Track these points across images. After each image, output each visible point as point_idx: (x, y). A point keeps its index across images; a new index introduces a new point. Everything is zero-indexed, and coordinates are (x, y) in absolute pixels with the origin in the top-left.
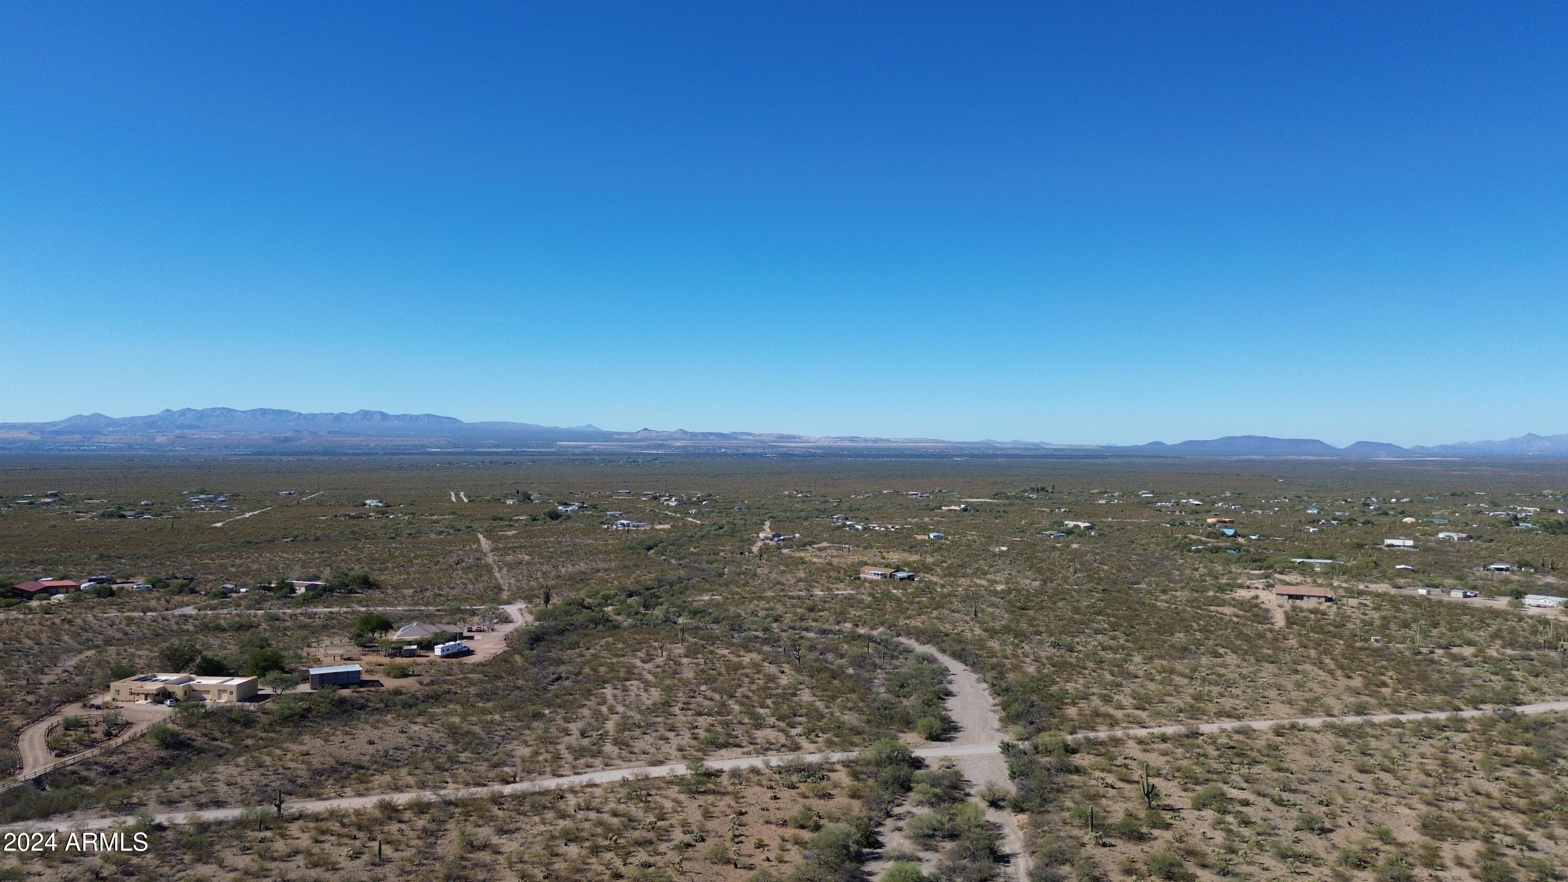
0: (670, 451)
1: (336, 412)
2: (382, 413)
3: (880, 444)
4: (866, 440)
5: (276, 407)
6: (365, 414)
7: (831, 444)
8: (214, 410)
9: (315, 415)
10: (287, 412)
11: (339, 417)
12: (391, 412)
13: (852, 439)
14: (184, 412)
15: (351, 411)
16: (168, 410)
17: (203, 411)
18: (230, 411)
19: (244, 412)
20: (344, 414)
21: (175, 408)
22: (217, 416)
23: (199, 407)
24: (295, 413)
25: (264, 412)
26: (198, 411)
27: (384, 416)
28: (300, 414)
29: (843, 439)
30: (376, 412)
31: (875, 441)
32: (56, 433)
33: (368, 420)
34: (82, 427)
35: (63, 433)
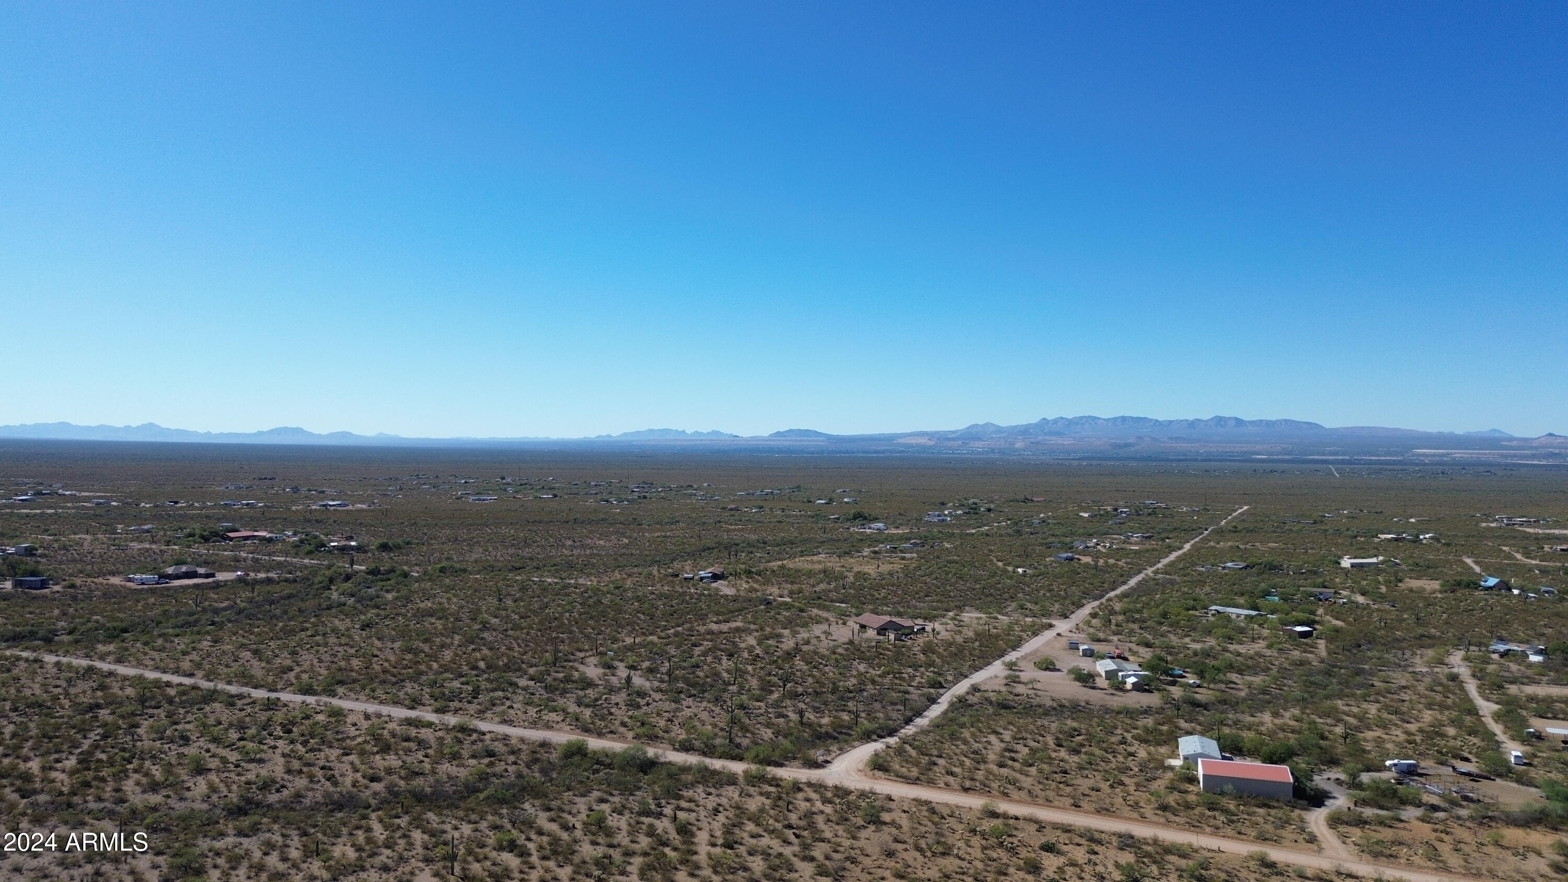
1: (1191, 418)
2: (1236, 419)
5: (1135, 414)
6: (1220, 421)
8: (1081, 418)
9: (1170, 422)
10: (1145, 419)
11: (1193, 424)
12: (1246, 417)
14: (1055, 421)
16: (1044, 419)
17: (1071, 420)
18: (1095, 418)
19: (1108, 420)
20: (1199, 420)
21: (1050, 417)
22: (1083, 424)
23: (1070, 417)
24: (1151, 420)
25: (1124, 419)
26: (1067, 420)
27: (1239, 422)
28: (1156, 421)
30: (1230, 418)
32: (948, 439)
33: (1222, 426)
34: (972, 434)
35: (954, 439)
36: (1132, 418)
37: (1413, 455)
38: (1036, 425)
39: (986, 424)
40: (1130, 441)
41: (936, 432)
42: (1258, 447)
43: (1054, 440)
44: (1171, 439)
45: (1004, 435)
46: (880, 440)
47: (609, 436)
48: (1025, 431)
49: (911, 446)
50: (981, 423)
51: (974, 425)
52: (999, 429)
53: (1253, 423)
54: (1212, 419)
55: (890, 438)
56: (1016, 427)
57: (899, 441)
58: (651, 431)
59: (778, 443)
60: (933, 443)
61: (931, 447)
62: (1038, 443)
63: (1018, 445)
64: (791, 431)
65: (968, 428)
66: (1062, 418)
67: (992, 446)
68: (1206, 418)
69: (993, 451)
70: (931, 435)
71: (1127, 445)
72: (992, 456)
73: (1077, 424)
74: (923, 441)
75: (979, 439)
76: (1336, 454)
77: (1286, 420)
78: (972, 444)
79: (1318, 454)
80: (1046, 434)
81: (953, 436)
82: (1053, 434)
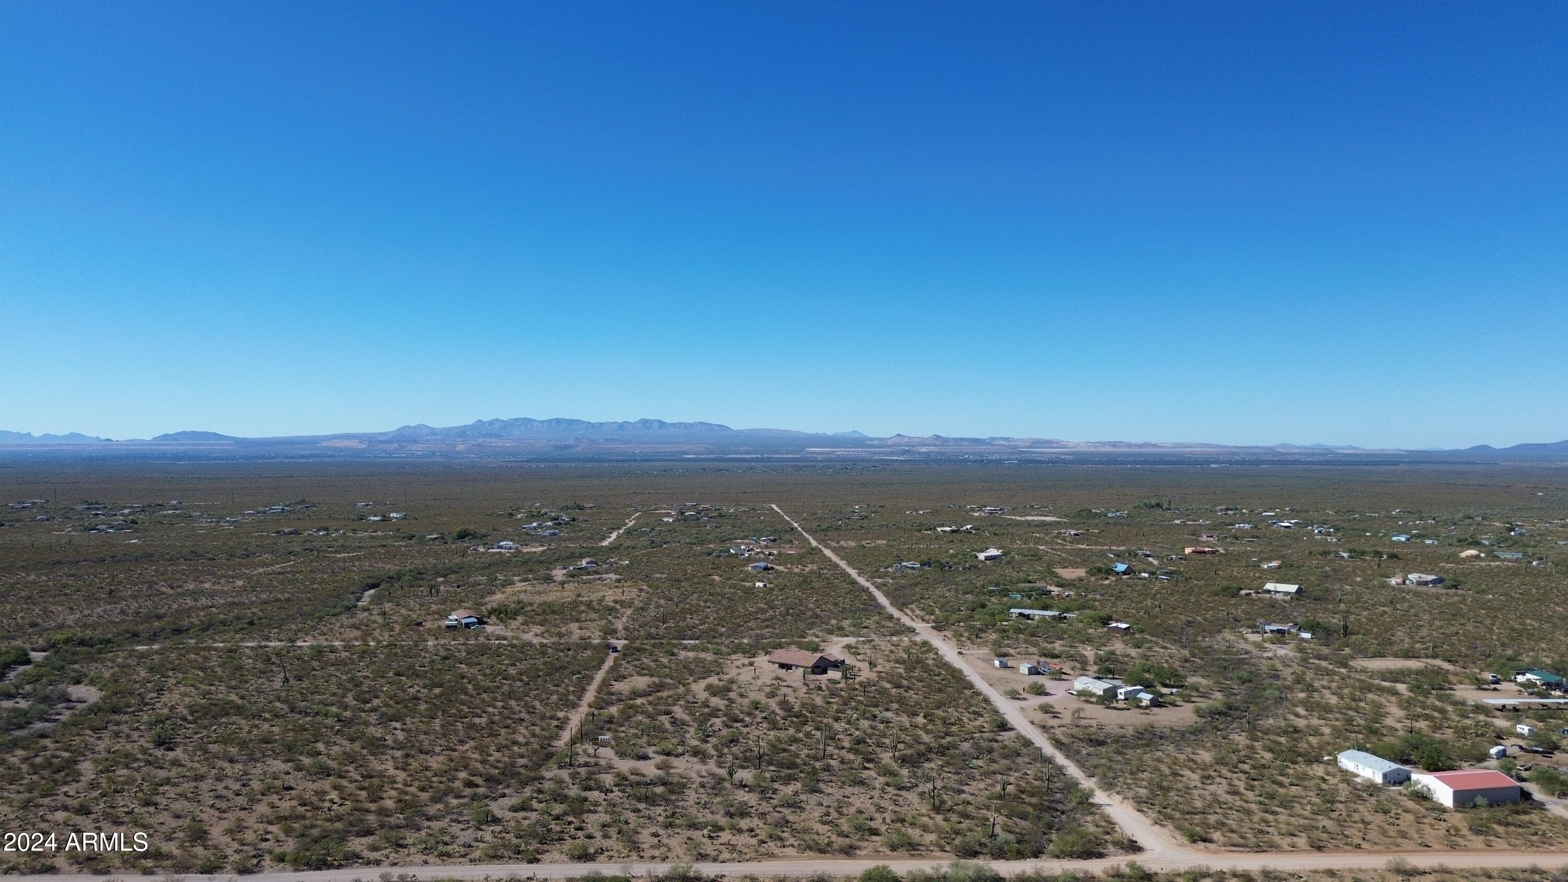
1: (620, 421)
2: (659, 421)
3: (1145, 450)
4: (1129, 445)
5: (568, 417)
6: (645, 423)
7: (1091, 449)
8: (517, 420)
9: (602, 424)
10: (577, 422)
11: (622, 426)
12: (668, 421)
13: (1115, 444)
14: (492, 423)
15: (633, 419)
16: (480, 421)
17: (507, 421)
18: (530, 420)
19: (542, 422)
20: (628, 422)
21: (486, 418)
22: (519, 426)
23: (505, 419)
24: (584, 422)
25: (558, 421)
26: (504, 421)
27: (662, 424)
28: (589, 423)
29: (1104, 444)
30: (654, 421)
31: (1139, 446)
32: (381, 442)
33: (648, 428)
34: (405, 436)
35: (386, 442)
36: (566, 420)
37: (807, 453)
38: (472, 426)
39: (418, 426)
40: (568, 443)
41: (365, 435)
42: (685, 448)
43: (493, 442)
44: (607, 440)
45: (439, 437)
46: (300, 443)
48: (462, 433)
49: (339, 449)
50: (413, 424)
51: (405, 427)
52: (433, 432)
53: (674, 425)
54: (638, 422)
55: (313, 441)
56: (450, 429)
57: (325, 444)
59: (170, 448)
60: (363, 446)
61: (364, 451)
62: (479, 445)
63: (459, 448)
65: (399, 429)
66: (497, 420)
67: (432, 449)
68: (633, 421)
69: (433, 453)
70: (360, 437)
71: (567, 447)
72: (435, 459)
73: (513, 426)
74: (353, 444)
75: (416, 442)
76: (749, 453)
77: (701, 423)
78: (409, 447)
79: (736, 454)
80: (484, 436)
81: (384, 438)
82: (491, 435)
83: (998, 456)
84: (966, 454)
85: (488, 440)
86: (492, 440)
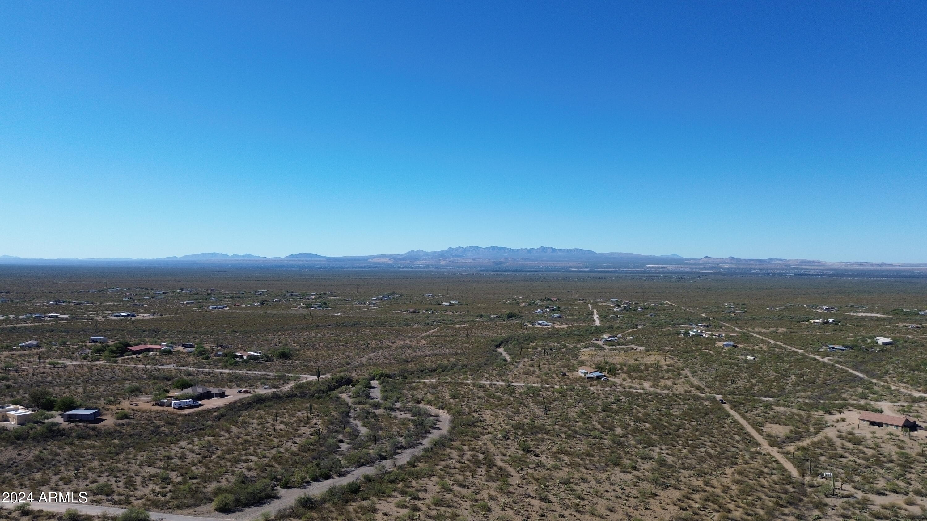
0: (718, 271)
1: (529, 248)
2: (552, 248)
4: (872, 265)
5: (499, 246)
6: (543, 249)
7: (844, 267)
8: (470, 247)
9: (518, 250)
10: (504, 248)
11: (530, 251)
12: (557, 247)
13: (861, 264)
14: (457, 249)
15: (536, 247)
16: (450, 248)
18: (478, 248)
19: (484, 248)
20: (533, 249)
21: (454, 247)
22: (472, 251)
23: (464, 247)
24: (508, 249)
25: (493, 248)
26: (463, 248)
27: (553, 250)
28: (511, 249)
29: (853, 263)
30: (548, 248)
31: (881, 265)
32: (400, 260)
33: (545, 252)
34: (413, 256)
35: (403, 259)
36: (498, 248)
37: (648, 268)
38: (447, 251)
39: (418, 251)
40: (501, 260)
41: (391, 255)
42: (570, 264)
43: (459, 260)
44: (522, 259)
45: (430, 257)
46: (358, 260)
47: (176, 257)
48: (442, 254)
49: (379, 263)
50: (415, 249)
51: (411, 251)
52: (427, 254)
53: (560, 250)
54: (539, 249)
55: (365, 259)
56: (435, 252)
57: (371, 260)
58: (204, 254)
59: (294, 262)
60: (391, 262)
61: (392, 264)
62: (453, 261)
63: (442, 263)
64: (300, 254)
65: (408, 253)
66: (460, 247)
68: (536, 248)
69: (429, 266)
70: (389, 257)
71: (501, 263)
72: (430, 269)
73: (469, 251)
74: (386, 260)
75: (418, 259)
76: (610, 267)
77: (577, 249)
78: (415, 263)
80: (453, 256)
81: (402, 257)
82: (457, 256)
83: (778, 271)
84: (755, 269)
85: (456, 259)
86: (459, 259)
